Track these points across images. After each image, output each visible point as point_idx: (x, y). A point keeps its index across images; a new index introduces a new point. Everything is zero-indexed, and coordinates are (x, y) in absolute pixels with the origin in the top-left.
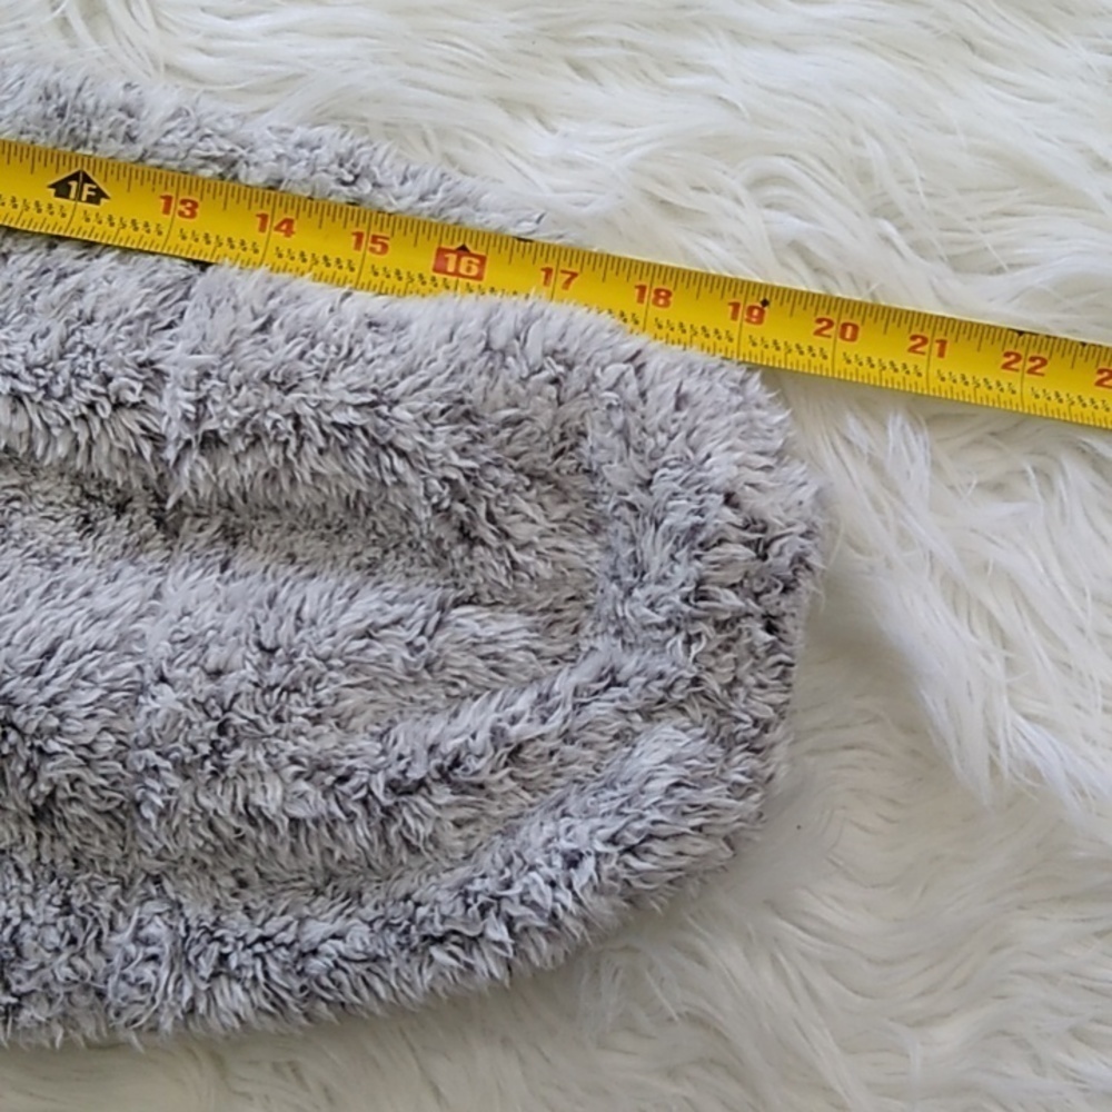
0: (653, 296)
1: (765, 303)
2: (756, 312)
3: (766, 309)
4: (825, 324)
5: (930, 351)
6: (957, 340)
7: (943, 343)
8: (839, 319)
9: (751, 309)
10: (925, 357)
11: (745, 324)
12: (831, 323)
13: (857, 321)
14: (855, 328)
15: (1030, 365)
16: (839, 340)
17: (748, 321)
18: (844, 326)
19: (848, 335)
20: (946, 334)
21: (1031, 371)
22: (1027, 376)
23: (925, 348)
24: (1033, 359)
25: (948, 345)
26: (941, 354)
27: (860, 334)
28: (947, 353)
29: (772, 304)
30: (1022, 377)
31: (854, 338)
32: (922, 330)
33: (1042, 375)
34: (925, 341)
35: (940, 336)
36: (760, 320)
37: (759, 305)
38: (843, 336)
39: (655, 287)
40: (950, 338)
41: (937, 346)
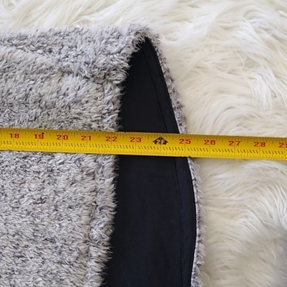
0: (14, 136)
1: (43, 133)
2: (41, 136)
3: (44, 135)
4: (59, 136)
5: (87, 139)
6: (93, 136)
7: (90, 137)
8: (62, 135)
9: (40, 135)
10: (86, 141)
11: (39, 139)
12: (61, 136)
13: (67, 135)
14: (67, 136)
15: (113, 139)
16: (63, 140)
17: (40, 138)
18: (64, 136)
19: (66, 138)
20: (90, 134)
21: (114, 140)
22: (113, 142)
23: (86, 139)
24: (113, 137)
25: (91, 137)
26: (90, 140)
27: (69, 137)
28: (91, 139)
29: (45, 133)
30: (111, 142)
31: (67, 139)
32: (84, 134)
33: (116, 141)
34: (85, 137)
35: (89, 135)
36: (43, 138)
37: (42, 134)
38: (64, 139)
39: (14, 134)
40: (91, 135)
41: (88, 138)
